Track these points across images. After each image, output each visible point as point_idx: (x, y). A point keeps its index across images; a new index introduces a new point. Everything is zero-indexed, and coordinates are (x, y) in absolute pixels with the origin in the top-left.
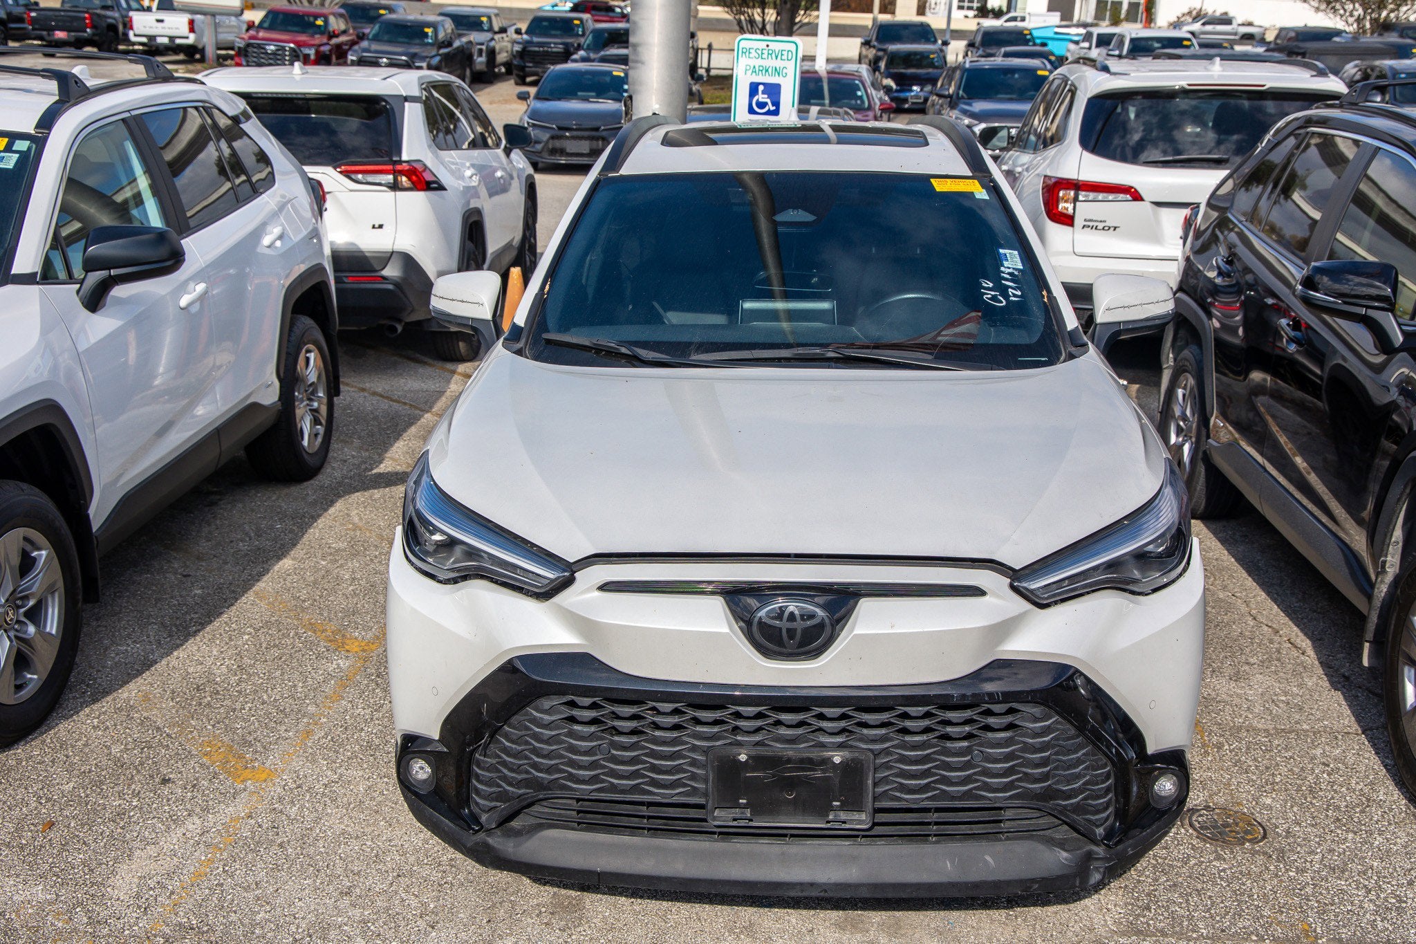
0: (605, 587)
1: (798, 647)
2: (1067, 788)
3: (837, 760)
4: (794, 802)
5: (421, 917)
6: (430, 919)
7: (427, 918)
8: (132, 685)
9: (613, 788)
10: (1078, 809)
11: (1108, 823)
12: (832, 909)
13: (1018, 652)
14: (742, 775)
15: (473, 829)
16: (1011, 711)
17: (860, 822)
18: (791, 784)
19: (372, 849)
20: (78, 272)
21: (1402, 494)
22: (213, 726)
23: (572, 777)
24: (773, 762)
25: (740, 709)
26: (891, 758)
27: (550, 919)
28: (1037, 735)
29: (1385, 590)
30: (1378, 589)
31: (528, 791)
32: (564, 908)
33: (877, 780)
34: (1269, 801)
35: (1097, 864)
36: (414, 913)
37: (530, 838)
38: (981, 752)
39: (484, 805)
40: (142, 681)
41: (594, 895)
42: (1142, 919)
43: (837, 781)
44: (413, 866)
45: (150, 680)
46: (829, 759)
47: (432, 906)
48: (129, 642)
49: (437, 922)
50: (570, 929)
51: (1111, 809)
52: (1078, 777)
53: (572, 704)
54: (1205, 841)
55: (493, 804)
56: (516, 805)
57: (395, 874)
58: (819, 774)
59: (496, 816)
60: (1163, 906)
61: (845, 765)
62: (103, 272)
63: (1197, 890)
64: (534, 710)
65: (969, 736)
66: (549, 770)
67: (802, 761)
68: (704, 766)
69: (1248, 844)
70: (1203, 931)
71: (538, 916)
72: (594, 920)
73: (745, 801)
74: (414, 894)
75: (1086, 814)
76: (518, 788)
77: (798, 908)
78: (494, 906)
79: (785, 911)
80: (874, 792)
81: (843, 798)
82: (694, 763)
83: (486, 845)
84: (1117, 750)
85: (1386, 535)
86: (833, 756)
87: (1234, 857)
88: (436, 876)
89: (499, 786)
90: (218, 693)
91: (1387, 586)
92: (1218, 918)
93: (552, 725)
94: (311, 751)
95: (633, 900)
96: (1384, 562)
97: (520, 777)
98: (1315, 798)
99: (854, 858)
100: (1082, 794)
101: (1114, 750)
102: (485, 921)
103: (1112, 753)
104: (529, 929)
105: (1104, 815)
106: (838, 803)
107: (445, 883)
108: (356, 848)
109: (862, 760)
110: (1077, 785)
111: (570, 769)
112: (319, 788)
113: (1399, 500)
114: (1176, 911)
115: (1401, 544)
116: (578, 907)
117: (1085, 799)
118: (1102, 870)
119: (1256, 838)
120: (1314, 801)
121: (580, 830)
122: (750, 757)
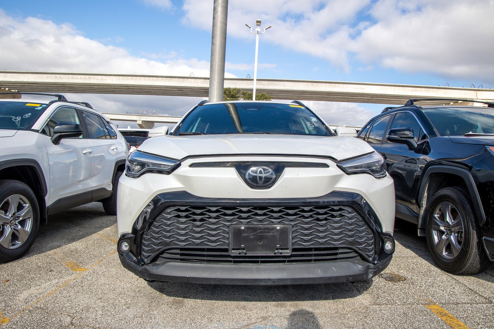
0: (192, 165)
1: (263, 184)
2: (360, 241)
3: (278, 228)
4: (262, 246)
5: (125, 305)
6: (128, 306)
7: (127, 305)
8: (52, 251)
9: (194, 243)
10: (363, 249)
11: (373, 257)
12: (273, 301)
13: (341, 188)
14: (243, 235)
15: (141, 264)
16: (340, 210)
17: (287, 253)
18: (261, 238)
19: (113, 288)
20: (52, 134)
21: (427, 181)
22: (72, 259)
23: (178, 240)
24: (254, 229)
25: (242, 208)
26: (298, 228)
27: (172, 306)
28: (350, 219)
29: (423, 212)
30: (421, 212)
31: (162, 247)
32: (177, 303)
33: (293, 237)
34: (402, 272)
35: (371, 270)
36: (122, 304)
37: (162, 266)
38: (330, 225)
39: (146, 255)
40: (56, 250)
41: (188, 299)
42: (378, 301)
43: (278, 236)
44: (126, 292)
45: (58, 249)
46: (275, 228)
47: (129, 302)
48: (56, 242)
49: (130, 307)
50: (178, 308)
51: (373, 252)
52: (363, 237)
53: (179, 210)
54: (388, 281)
55: (149, 254)
56: (157, 253)
57: (119, 294)
58: (271, 234)
59: (150, 259)
60: (383, 297)
61: (282, 230)
62: (59, 134)
63: (392, 293)
64: (164, 214)
65: (326, 219)
66: (169, 237)
67: (265, 229)
68: (228, 233)
69: (401, 281)
70: (399, 303)
71: (167, 305)
72: (188, 306)
73: (243, 246)
74: (124, 299)
75: (366, 252)
76: (158, 246)
77: (260, 302)
78: (152, 302)
79: (256, 302)
80: (292, 242)
81: (280, 243)
82: (224, 232)
83: (146, 269)
84: (375, 228)
85: (422, 195)
86: (277, 226)
87: (399, 284)
88: (133, 294)
89: (152, 247)
90: (77, 252)
91: (423, 211)
92: (402, 300)
93: (171, 219)
94: (101, 264)
95: (202, 300)
96: (422, 203)
97: (159, 242)
98: (414, 270)
99: (284, 269)
100: (364, 244)
101: (374, 227)
102: (148, 306)
103: (374, 228)
104: (163, 309)
105: (372, 253)
106: (279, 246)
107: (136, 296)
108: (107, 287)
109: (288, 228)
110: (363, 240)
111: (177, 237)
112: (100, 273)
113: (426, 183)
114: (388, 298)
115: (426, 197)
116: (182, 302)
117: (365, 246)
118: (372, 273)
119: (403, 280)
120: (415, 271)
121: (181, 262)
122: (245, 228)
